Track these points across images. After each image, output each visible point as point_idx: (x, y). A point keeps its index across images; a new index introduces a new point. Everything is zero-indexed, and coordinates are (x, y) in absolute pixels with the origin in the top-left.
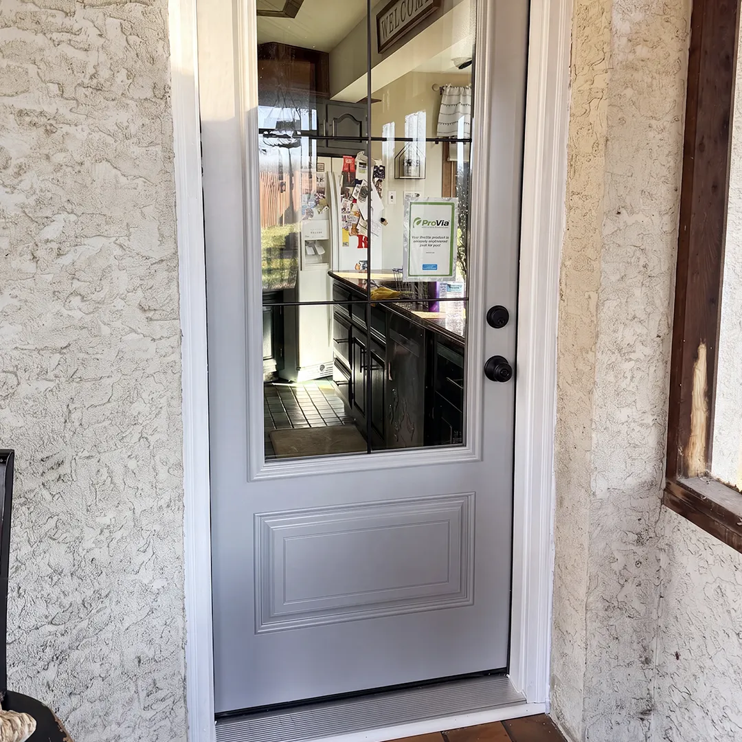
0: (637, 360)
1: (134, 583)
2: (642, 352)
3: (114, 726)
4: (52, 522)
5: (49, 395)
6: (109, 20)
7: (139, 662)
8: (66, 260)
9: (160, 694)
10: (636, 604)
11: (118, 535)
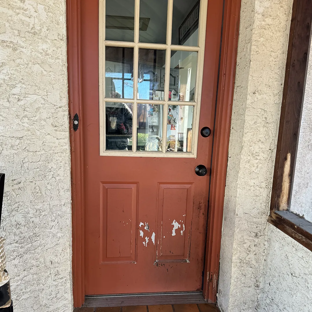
0: (260, 159)
1: (50, 232)
2: (262, 156)
3: (41, 285)
4: (16, 205)
5: (15, 156)
6: (39, 5)
7: (52, 263)
8: (21, 103)
9: (60, 276)
10: (254, 262)
11: (43, 214)
